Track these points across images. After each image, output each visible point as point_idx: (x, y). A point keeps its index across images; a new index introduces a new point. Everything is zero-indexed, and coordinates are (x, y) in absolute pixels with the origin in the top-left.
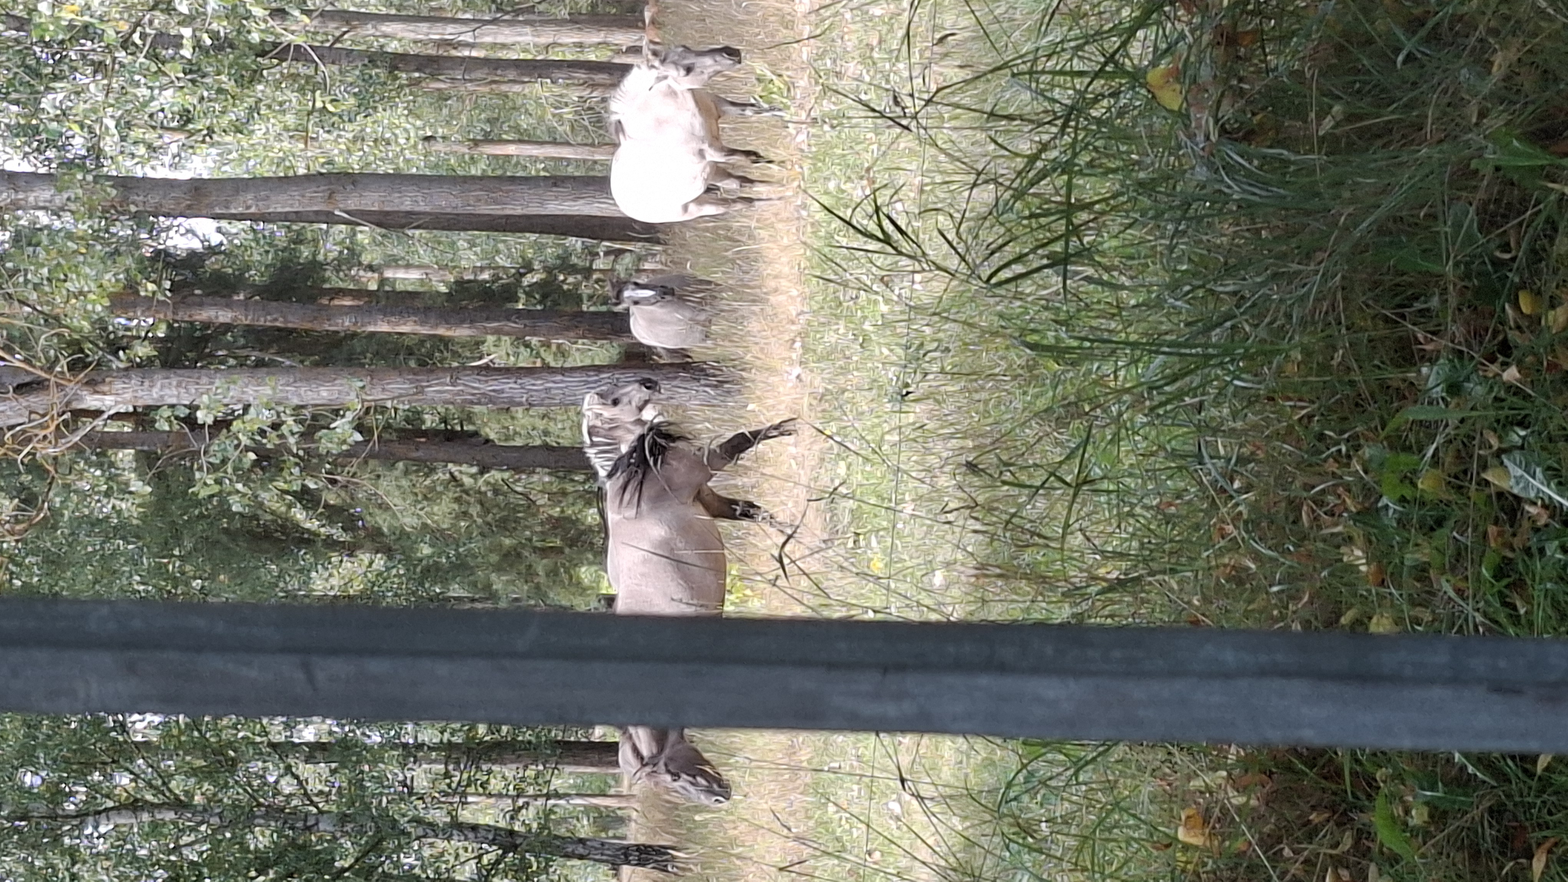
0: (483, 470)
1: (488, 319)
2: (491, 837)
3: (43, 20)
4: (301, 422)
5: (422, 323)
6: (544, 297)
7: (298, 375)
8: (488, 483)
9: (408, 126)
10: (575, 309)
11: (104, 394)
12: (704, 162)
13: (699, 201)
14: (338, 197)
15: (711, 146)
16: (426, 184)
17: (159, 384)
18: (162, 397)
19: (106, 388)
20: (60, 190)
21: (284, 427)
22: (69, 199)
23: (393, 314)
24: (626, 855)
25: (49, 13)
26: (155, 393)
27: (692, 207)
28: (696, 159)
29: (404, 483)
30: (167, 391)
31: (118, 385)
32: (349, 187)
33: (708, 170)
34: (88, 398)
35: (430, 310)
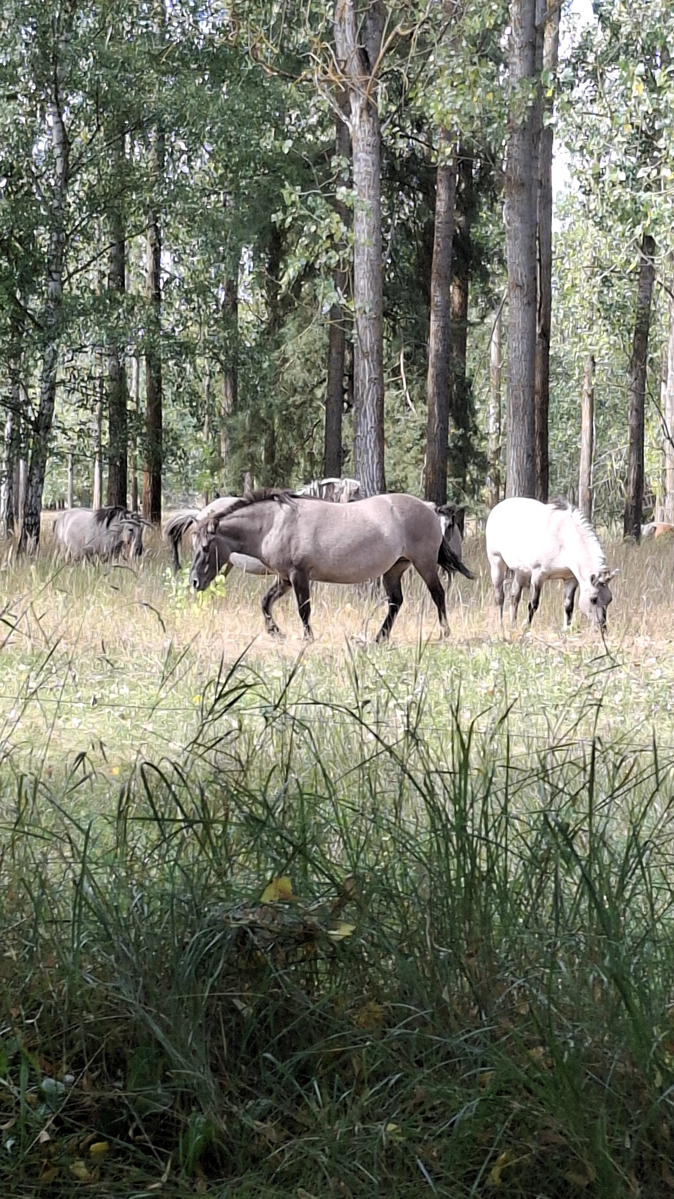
1: (440, 407)
2: (45, 412)
3: (631, 68)
4: (338, 265)
5: (436, 356)
6: (460, 449)
7: (376, 263)
8: (318, 408)
9: (601, 343)
10: (449, 473)
11: (361, 117)
12: (531, 568)
13: (502, 564)
14: (518, 291)
15: (543, 573)
17: (368, 158)
18: (359, 160)
19: (365, 118)
20: (520, 81)
21: (334, 252)
22: (514, 88)
23: (445, 334)
24: (32, 514)
25: (636, 73)
26: (362, 155)
27: (497, 559)
28: (533, 562)
29: (318, 344)
30: (363, 164)
31: (367, 127)
33: (526, 570)
34: (357, 105)
35: (448, 362)
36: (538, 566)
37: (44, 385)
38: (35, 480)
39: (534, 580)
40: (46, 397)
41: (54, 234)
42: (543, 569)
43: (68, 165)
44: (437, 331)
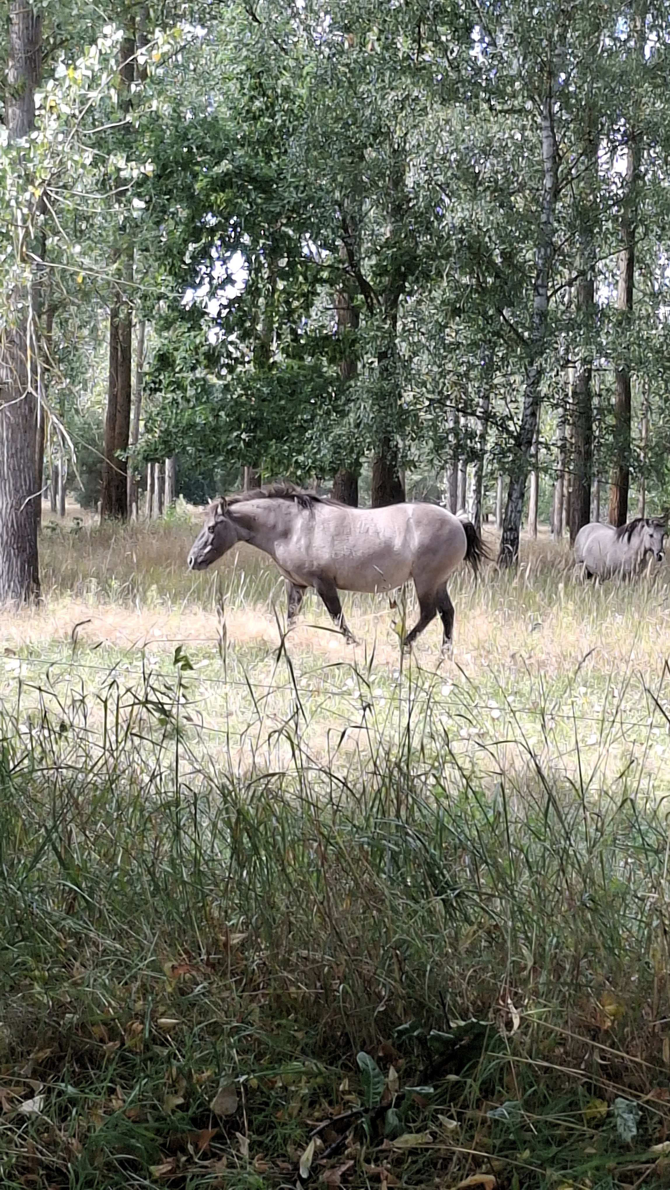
2: (526, 427)
37: (528, 400)
38: (515, 495)
40: (528, 412)
41: (542, 250)
43: (557, 179)
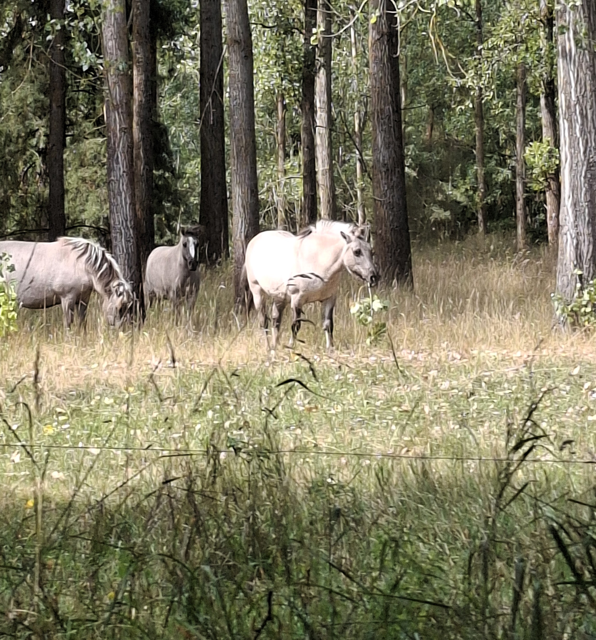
0: (42, 152)
1: (145, 150)
5: (140, 106)
7: (122, 26)
8: (32, 155)
12: (290, 294)
13: (262, 292)
14: (236, 46)
15: (302, 297)
16: (248, 105)
23: (146, 86)
29: (30, 100)
32: (243, 54)
33: (285, 296)
35: (150, 111)
36: (296, 291)
39: (293, 303)
42: (301, 293)
44: (140, 84)
